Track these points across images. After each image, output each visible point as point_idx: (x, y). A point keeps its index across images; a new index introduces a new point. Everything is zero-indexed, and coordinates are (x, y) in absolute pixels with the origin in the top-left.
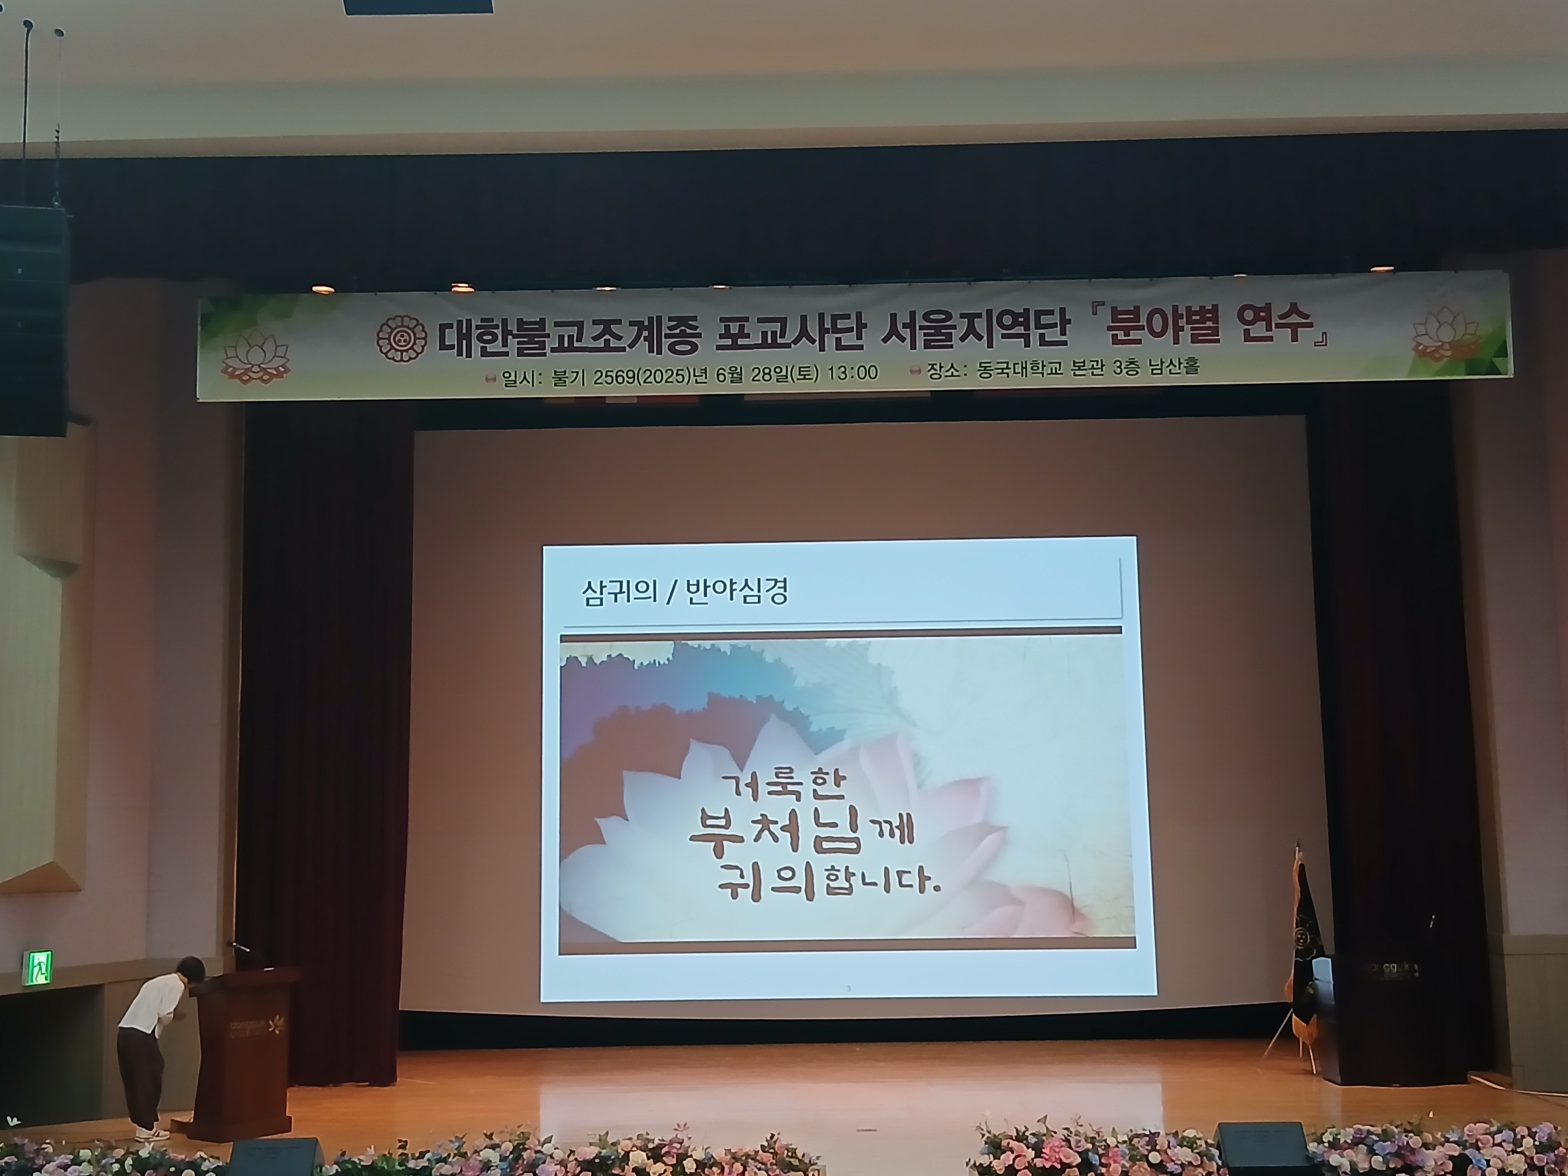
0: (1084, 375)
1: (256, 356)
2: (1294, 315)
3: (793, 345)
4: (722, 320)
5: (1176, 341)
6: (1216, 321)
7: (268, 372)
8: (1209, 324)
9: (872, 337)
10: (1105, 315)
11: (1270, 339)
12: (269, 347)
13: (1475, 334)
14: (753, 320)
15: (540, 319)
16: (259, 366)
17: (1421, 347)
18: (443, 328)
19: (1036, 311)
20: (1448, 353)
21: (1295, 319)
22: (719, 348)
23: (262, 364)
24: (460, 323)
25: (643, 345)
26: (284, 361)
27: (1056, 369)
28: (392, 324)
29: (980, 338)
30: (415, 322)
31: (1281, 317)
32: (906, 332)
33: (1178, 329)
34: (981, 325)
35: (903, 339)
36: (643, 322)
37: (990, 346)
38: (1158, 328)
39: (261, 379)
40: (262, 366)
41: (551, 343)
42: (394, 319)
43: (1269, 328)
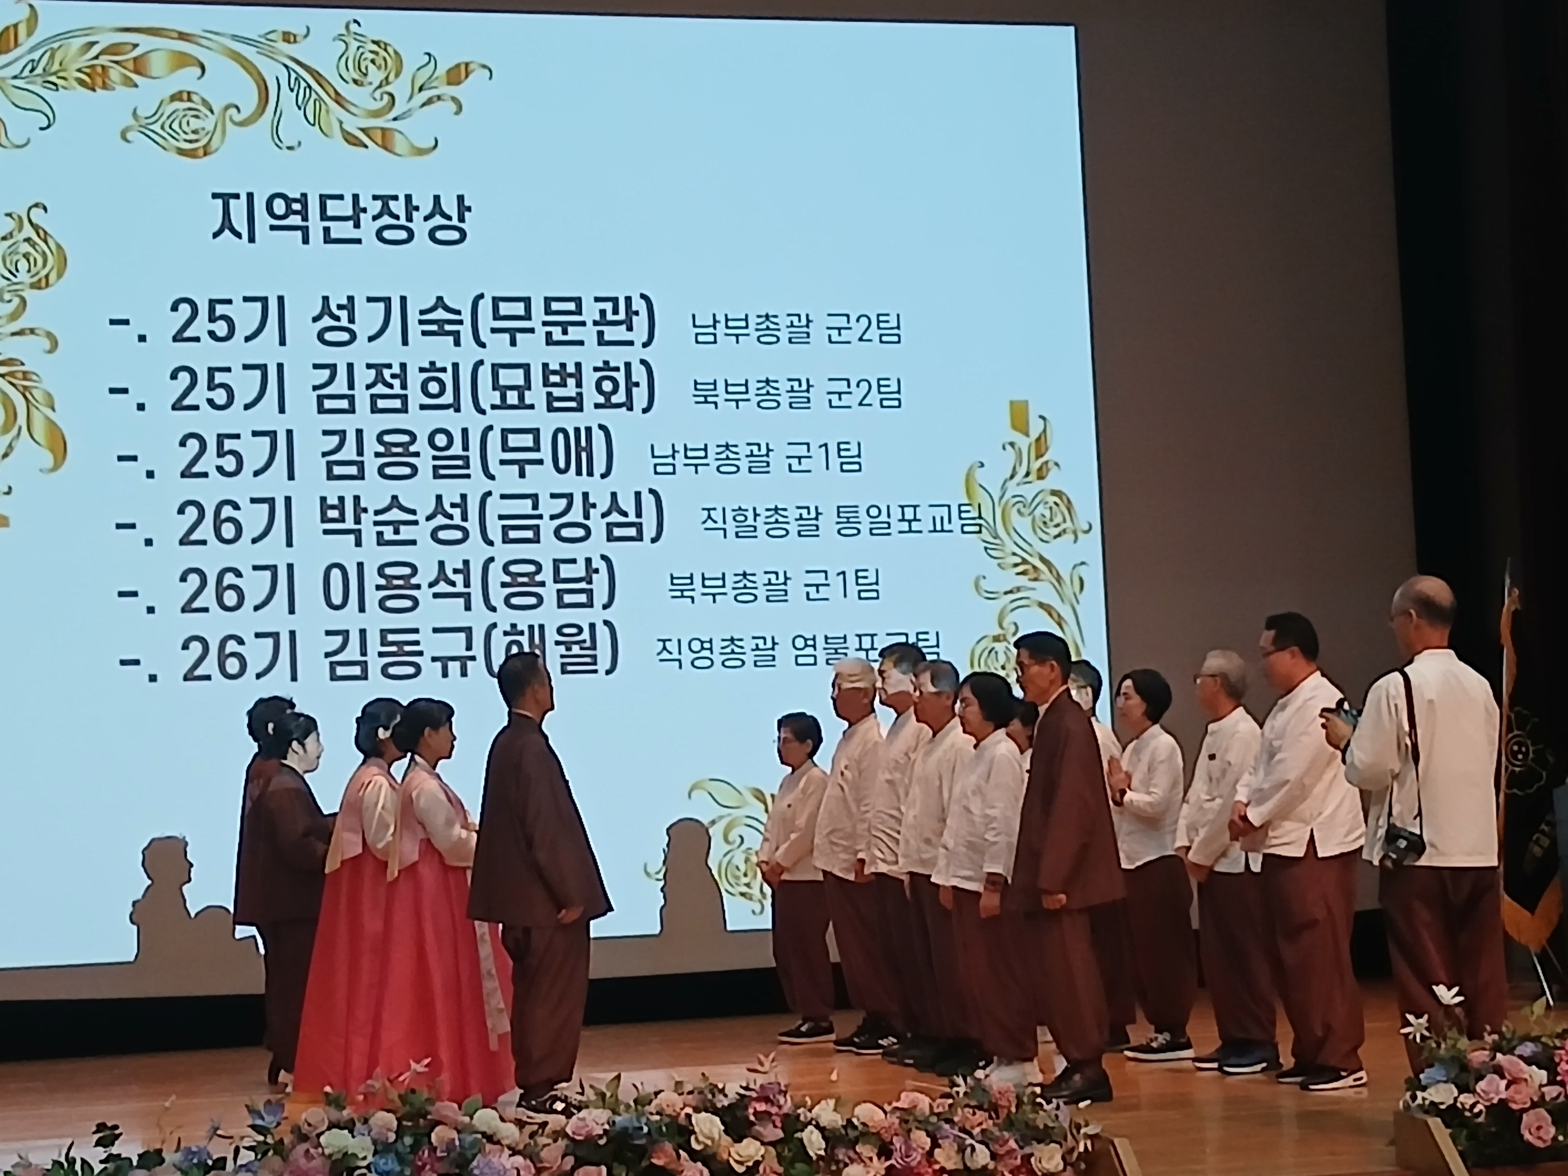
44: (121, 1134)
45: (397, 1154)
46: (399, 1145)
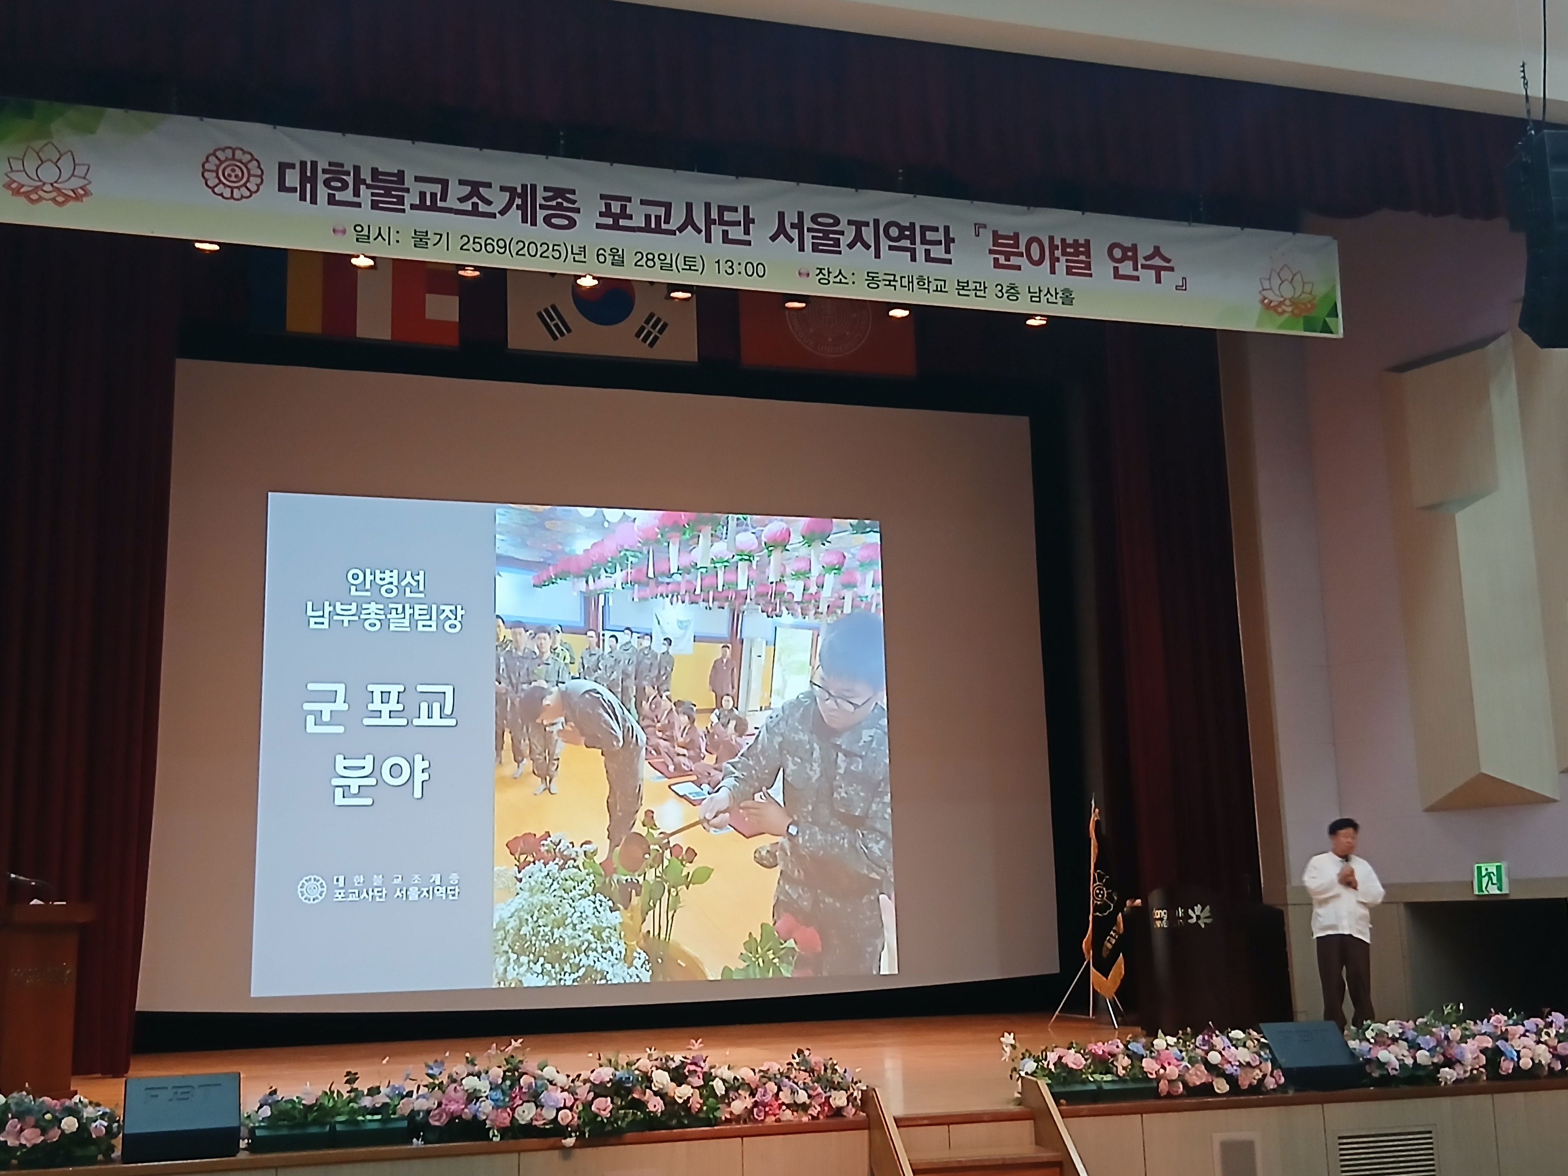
0: (968, 296)
1: (48, 173)
2: (1157, 258)
3: (677, 232)
4: (602, 197)
5: (1053, 271)
6: (1089, 256)
7: (63, 193)
8: (1082, 258)
9: (760, 233)
10: (987, 238)
11: (1137, 278)
12: (66, 164)
13: (1311, 293)
14: (636, 201)
15: (398, 171)
16: (52, 185)
17: (1266, 301)
18: (283, 167)
19: (921, 227)
20: (1290, 309)
21: (1157, 261)
22: (598, 226)
23: (56, 182)
24: (303, 164)
25: (515, 214)
26: (84, 182)
27: (941, 286)
28: (219, 154)
29: (868, 247)
30: (249, 157)
31: (1147, 258)
32: (795, 234)
33: (1054, 260)
34: (868, 234)
35: (791, 240)
36: (516, 189)
37: (877, 255)
38: (1036, 256)
39: (54, 200)
40: (55, 185)
41: (411, 198)
42: (223, 150)
43: (1136, 269)
44: (358, 1078)
45: (503, 1091)
46: (503, 1086)
